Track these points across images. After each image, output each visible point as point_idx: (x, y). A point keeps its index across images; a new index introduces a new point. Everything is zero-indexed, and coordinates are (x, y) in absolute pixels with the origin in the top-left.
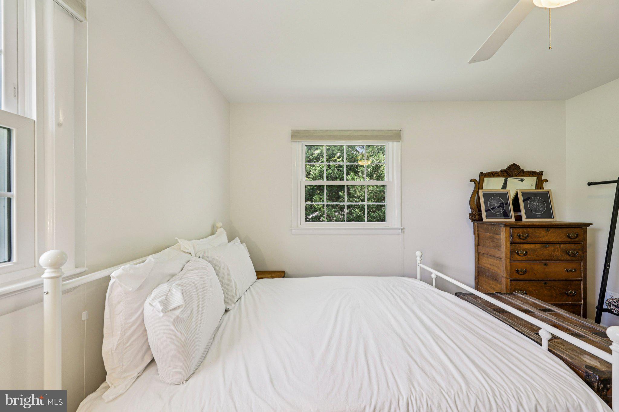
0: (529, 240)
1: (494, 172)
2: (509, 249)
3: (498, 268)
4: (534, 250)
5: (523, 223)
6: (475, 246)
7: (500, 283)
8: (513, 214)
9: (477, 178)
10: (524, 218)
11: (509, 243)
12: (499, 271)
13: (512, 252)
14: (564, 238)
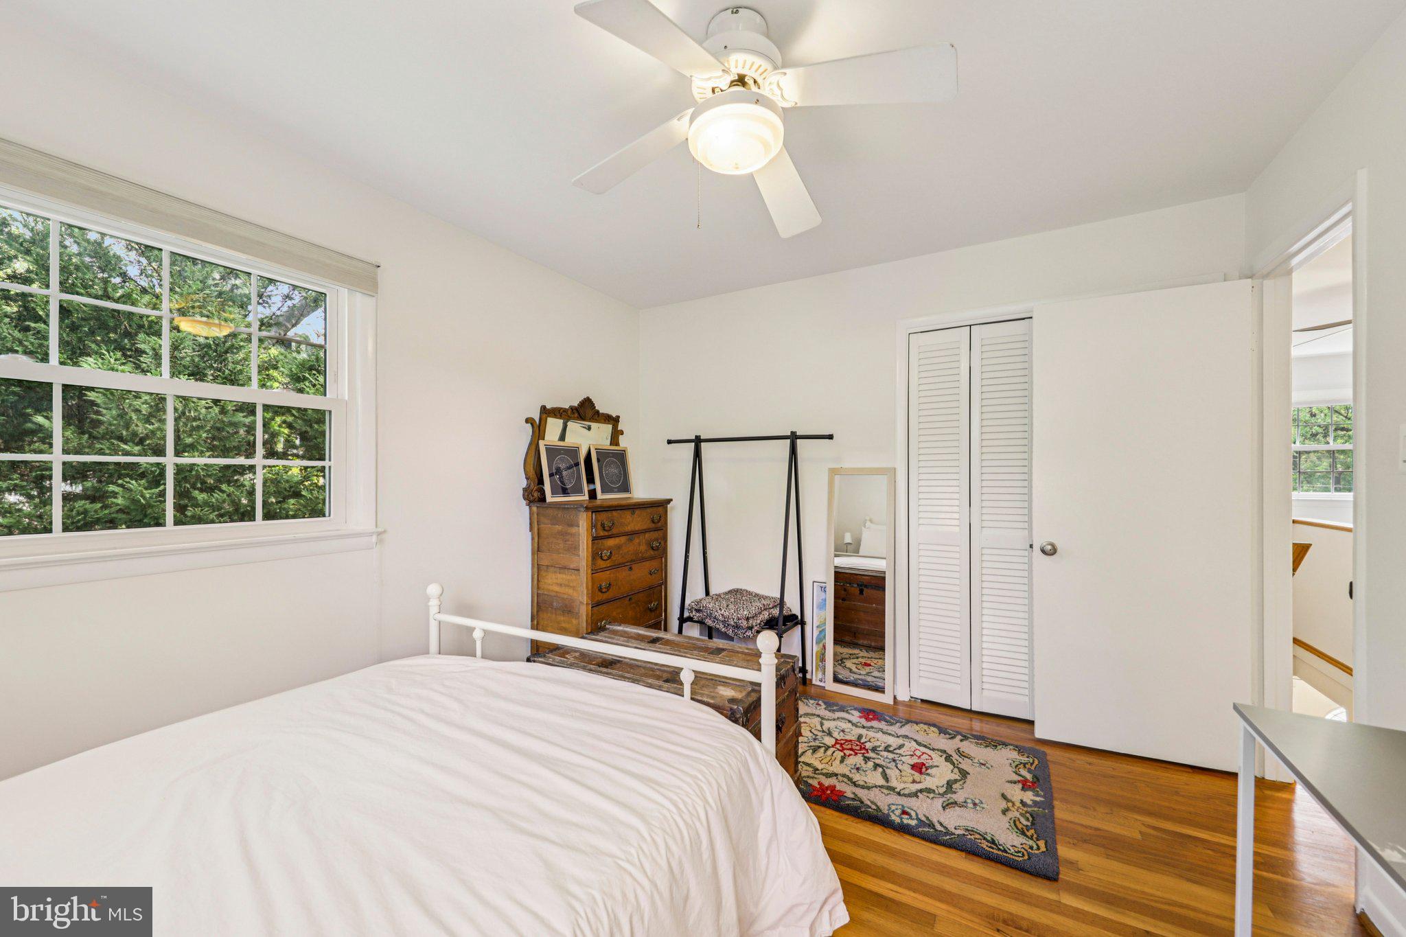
0: (614, 531)
1: (562, 408)
2: (590, 550)
3: (574, 588)
4: (619, 547)
5: (598, 502)
6: (533, 554)
7: (577, 616)
8: (586, 488)
9: (536, 417)
10: (600, 496)
11: (590, 539)
12: (575, 594)
13: (596, 555)
14: (647, 524)
